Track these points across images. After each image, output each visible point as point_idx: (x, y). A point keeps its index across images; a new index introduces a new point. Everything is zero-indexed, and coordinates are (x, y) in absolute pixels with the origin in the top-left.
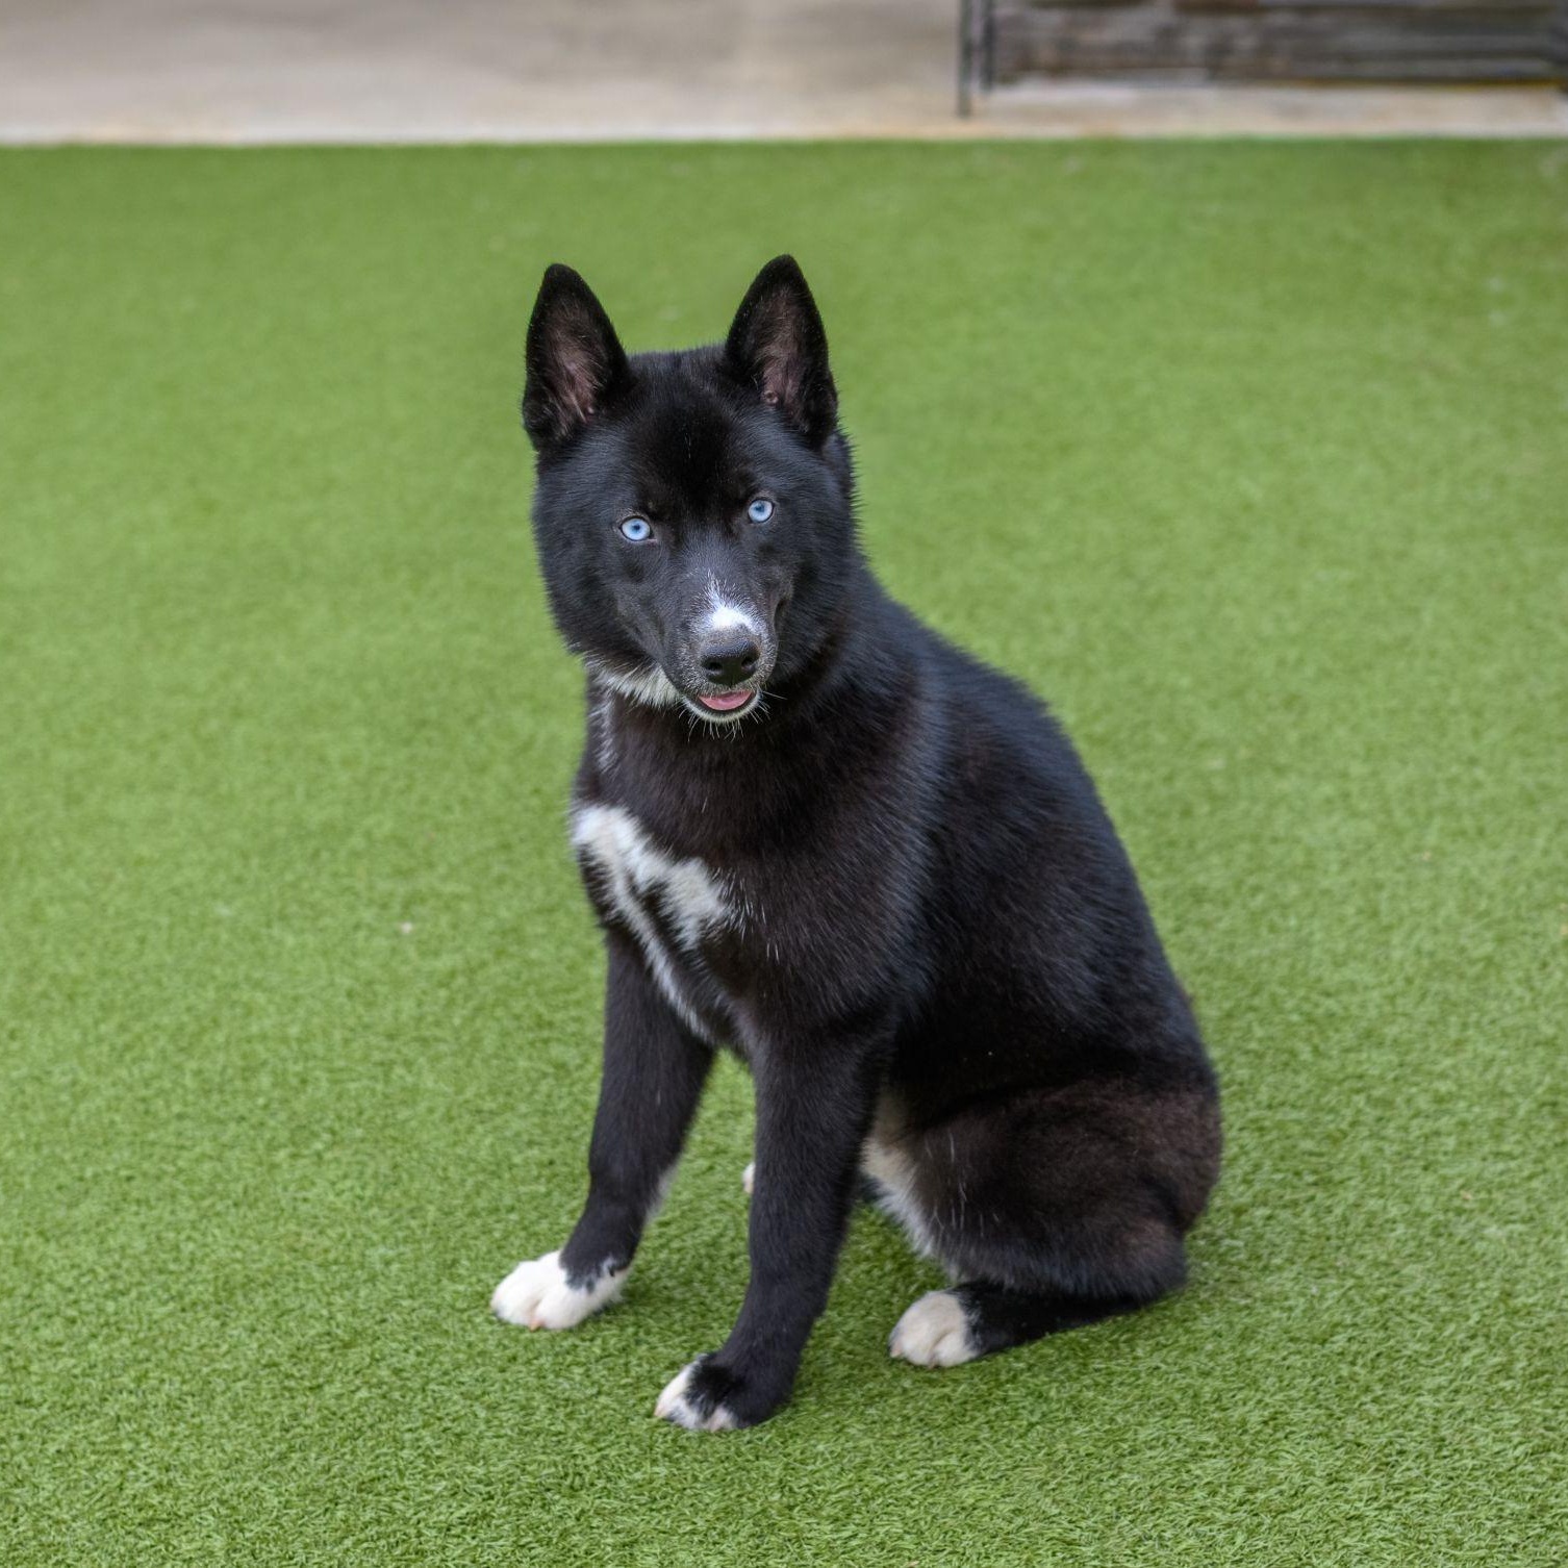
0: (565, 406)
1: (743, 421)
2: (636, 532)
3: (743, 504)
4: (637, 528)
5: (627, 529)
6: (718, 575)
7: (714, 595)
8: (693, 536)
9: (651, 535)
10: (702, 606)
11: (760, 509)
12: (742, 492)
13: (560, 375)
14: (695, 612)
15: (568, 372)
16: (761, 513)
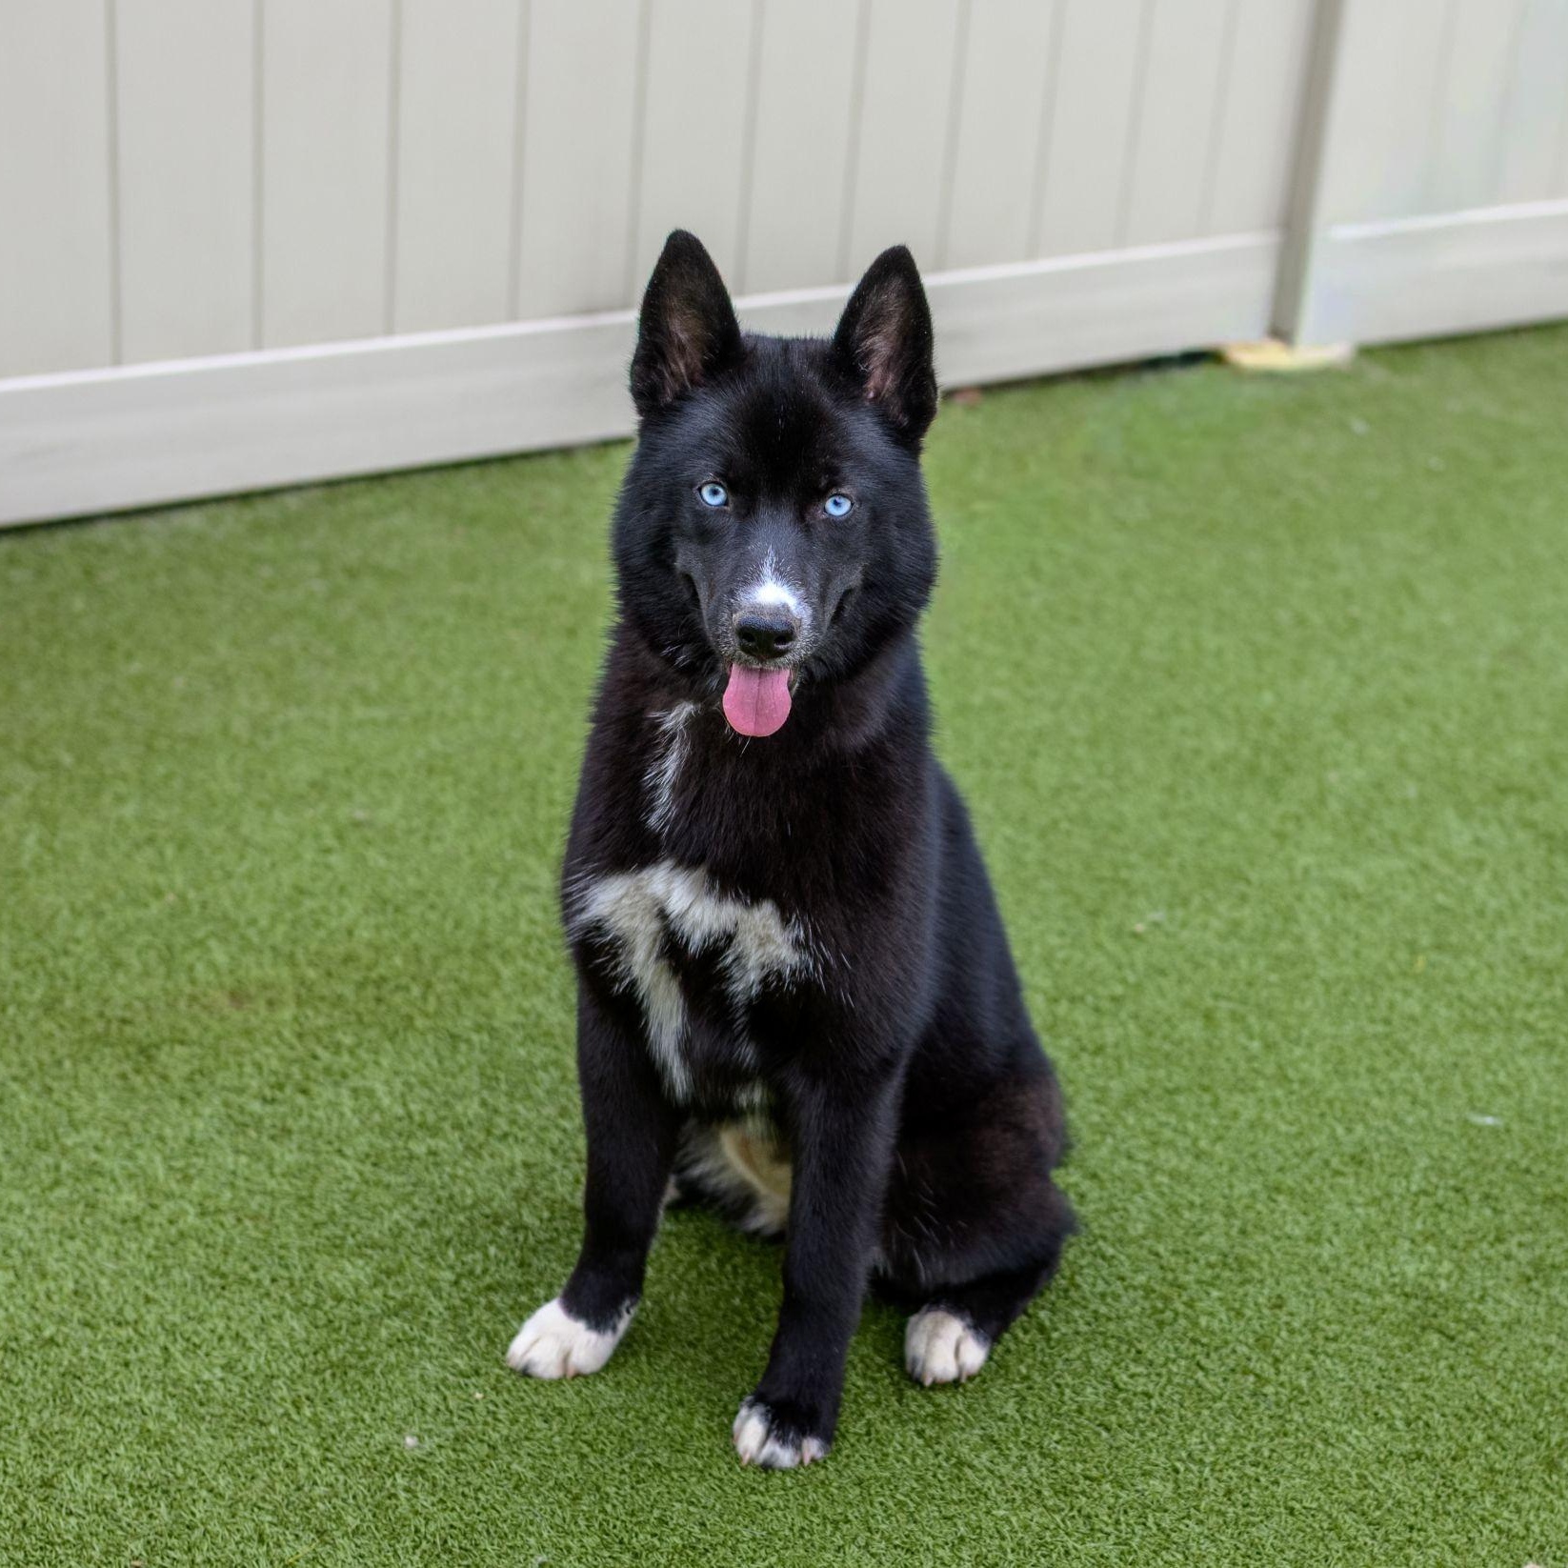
0: (672, 374)
1: (840, 414)
2: (712, 498)
3: (822, 495)
4: (715, 493)
5: (706, 492)
6: (777, 553)
7: (767, 570)
8: (765, 514)
9: (726, 503)
10: (752, 577)
11: (836, 503)
12: (823, 483)
13: (671, 342)
14: (746, 582)
15: (679, 340)
16: (838, 508)
